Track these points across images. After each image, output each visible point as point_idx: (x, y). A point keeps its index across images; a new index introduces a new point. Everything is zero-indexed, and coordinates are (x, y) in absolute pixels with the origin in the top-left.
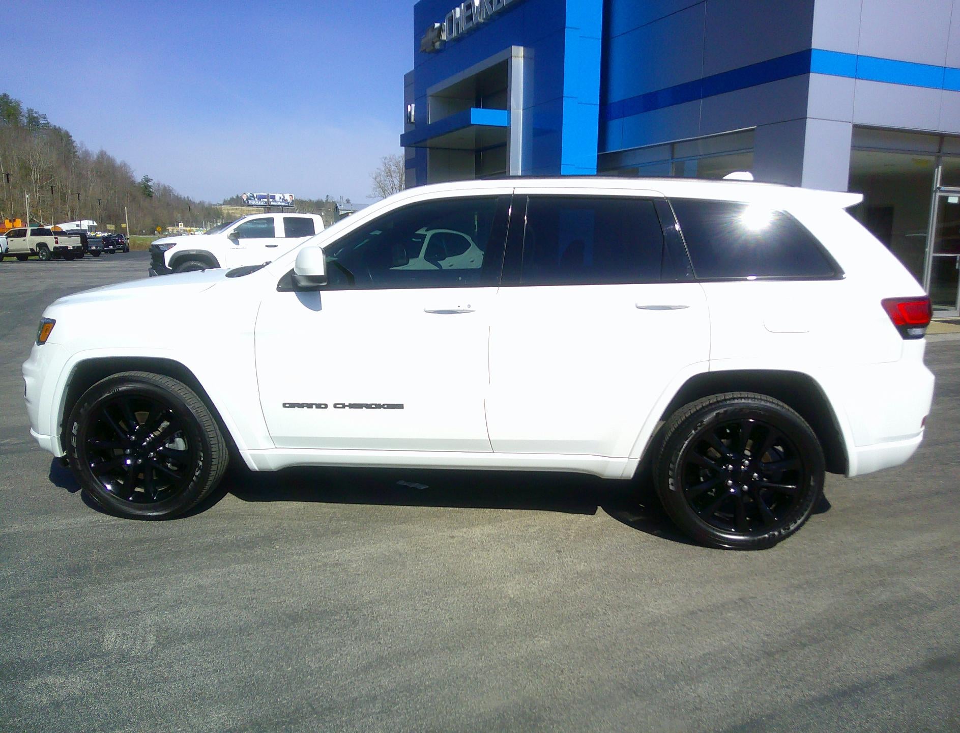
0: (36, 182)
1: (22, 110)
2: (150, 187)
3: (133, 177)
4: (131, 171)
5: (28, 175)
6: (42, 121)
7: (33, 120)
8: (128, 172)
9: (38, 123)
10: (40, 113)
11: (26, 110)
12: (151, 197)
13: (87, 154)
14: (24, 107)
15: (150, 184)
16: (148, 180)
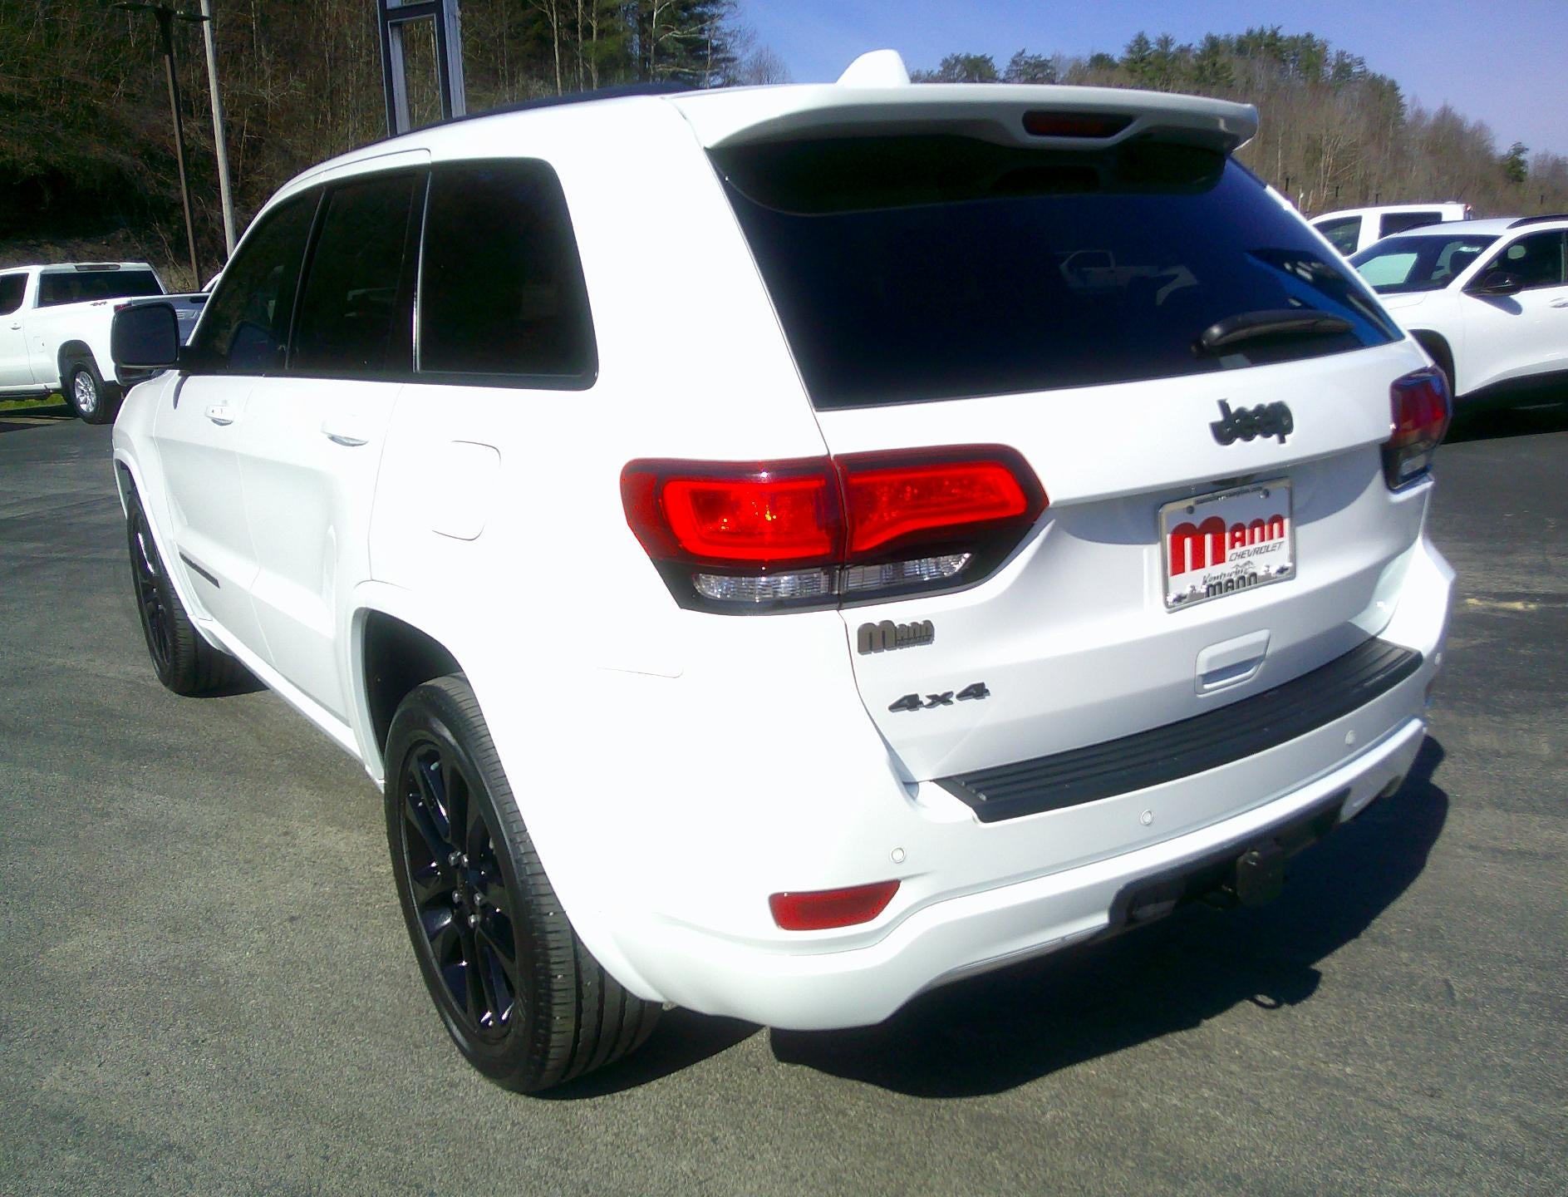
0: (1326, 172)
1: (1328, 56)
2: (1522, 163)
3: (1491, 148)
4: (1491, 137)
5: (1317, 160)
6: (1356, 70)
7: (1343, 69)
8: (1485, 141)
9: (1349, 73)
10: (1355, 57)
11: (1334, 56)
12: (1521, 181)
13: (1419, 115)
14: (1332, 52)
15: (1523, 157)
16: (1520, 150)
